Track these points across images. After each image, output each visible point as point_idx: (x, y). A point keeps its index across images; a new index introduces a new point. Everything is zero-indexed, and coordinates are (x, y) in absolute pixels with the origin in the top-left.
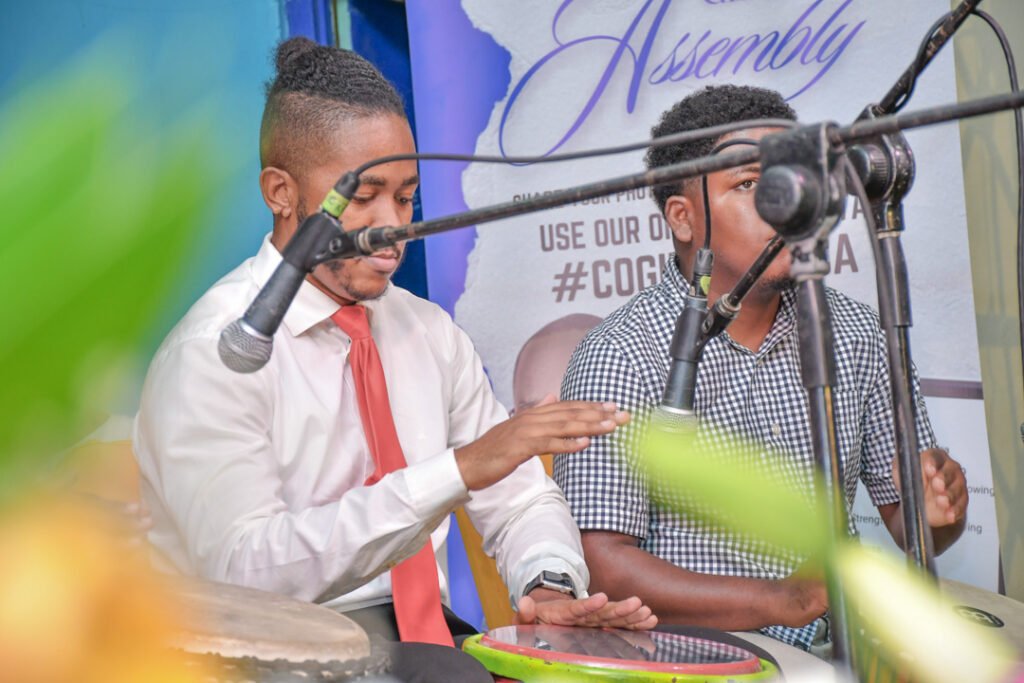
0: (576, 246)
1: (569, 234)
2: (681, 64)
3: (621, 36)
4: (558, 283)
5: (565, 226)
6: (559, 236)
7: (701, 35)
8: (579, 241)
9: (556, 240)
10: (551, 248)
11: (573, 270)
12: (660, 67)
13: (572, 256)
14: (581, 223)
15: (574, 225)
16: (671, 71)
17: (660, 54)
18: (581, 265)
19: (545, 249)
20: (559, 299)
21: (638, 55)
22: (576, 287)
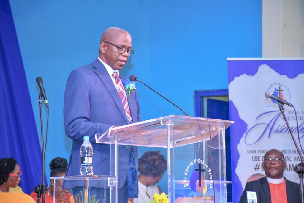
0: (259, 161)
1: (257, 158)
2: (279, 130)
3: (268, 123)
4: (255, 167)
5: (257, 157)
6: (256, 158)
7: (283, 125)
8: (259, 160)
9: (255, 159)
10: (254, 161)
11: (258, 165)
12: (275, 130)
13: (258, 162)
14: (259, 157)
15: (258, 157)
16: (277, 131)
17: (275, 128)
18: (259, 164)
19: (253, 160)
20: (255, 170)
21: (271, 127)
22: (258, 168)
